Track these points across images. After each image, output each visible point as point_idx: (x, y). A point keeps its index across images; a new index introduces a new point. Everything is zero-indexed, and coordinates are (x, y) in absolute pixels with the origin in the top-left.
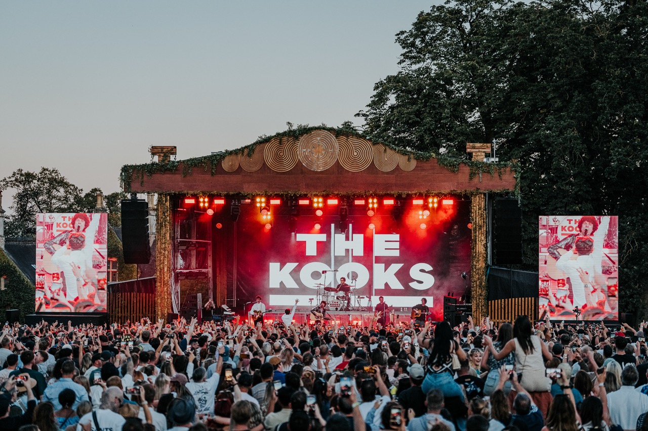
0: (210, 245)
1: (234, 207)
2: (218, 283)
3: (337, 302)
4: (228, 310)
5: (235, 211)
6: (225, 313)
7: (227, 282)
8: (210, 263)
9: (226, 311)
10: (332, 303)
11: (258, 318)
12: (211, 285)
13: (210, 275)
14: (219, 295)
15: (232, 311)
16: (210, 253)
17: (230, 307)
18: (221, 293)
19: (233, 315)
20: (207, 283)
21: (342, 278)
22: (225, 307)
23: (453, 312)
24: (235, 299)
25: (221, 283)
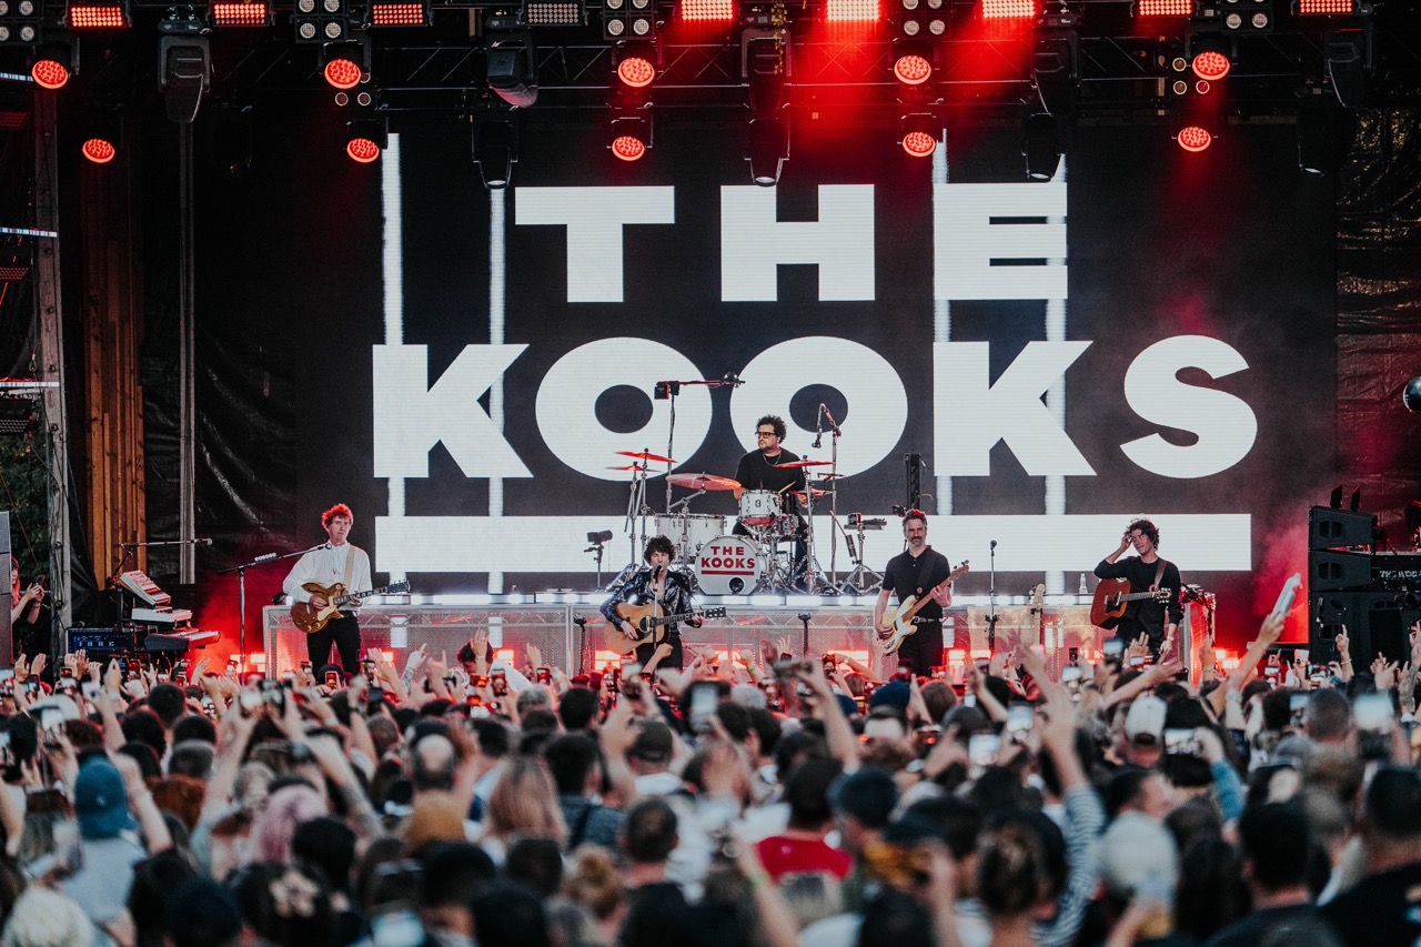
0: (49, 251)
1: (178, 42)
2: (96, 456)
3: (739, 550)
4: (152, 600)
5: (185, 67)
6: (139, 614)
7: (147, 453)
8: (51, 348)
9: (143, 604)
10: (708, 554)
11: (332, 620)
12: (59, 466)
13: (55, 415)
14: (101, 522)
15: (175, 604)
16: (51, 294)
17: (166, 582)
18: (114, 511)
19: (182, 624)
20: (38, 462)
21: (765, 421)
22: (137, 581)
23: (1359, 589)
24: (188, 538)
25: (113, 456)
